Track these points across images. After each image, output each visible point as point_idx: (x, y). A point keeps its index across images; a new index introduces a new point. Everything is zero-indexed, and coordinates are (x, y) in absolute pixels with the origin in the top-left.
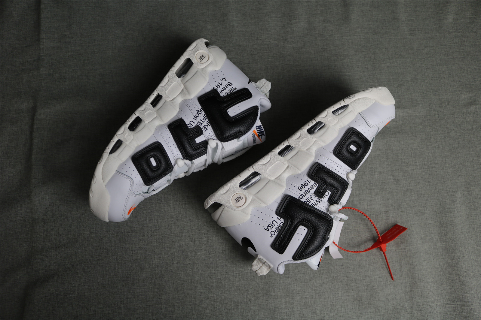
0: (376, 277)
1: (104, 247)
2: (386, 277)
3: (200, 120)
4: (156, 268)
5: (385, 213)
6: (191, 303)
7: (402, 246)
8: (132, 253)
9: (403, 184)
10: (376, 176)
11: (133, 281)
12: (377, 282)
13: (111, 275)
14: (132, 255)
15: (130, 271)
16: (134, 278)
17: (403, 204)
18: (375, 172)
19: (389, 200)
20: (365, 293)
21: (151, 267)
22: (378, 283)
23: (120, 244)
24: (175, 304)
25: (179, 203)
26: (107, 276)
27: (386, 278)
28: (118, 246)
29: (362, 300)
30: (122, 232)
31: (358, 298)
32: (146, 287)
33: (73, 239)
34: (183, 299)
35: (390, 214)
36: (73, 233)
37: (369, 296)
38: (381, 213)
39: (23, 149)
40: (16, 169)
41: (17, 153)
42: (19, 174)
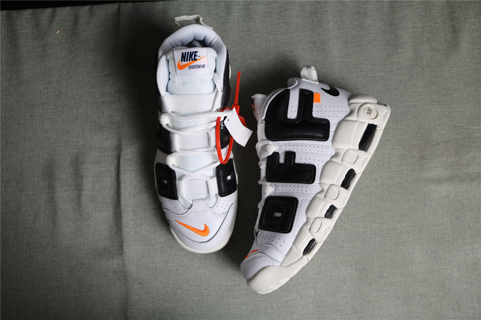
1: (205, 301)
8: (236, 307)
23: (223, 298)
28: (220, 300)
30: (224, 285)
39: (108, 192)
40: (102, 215)
41: (102, 197)
42: (107, 220)
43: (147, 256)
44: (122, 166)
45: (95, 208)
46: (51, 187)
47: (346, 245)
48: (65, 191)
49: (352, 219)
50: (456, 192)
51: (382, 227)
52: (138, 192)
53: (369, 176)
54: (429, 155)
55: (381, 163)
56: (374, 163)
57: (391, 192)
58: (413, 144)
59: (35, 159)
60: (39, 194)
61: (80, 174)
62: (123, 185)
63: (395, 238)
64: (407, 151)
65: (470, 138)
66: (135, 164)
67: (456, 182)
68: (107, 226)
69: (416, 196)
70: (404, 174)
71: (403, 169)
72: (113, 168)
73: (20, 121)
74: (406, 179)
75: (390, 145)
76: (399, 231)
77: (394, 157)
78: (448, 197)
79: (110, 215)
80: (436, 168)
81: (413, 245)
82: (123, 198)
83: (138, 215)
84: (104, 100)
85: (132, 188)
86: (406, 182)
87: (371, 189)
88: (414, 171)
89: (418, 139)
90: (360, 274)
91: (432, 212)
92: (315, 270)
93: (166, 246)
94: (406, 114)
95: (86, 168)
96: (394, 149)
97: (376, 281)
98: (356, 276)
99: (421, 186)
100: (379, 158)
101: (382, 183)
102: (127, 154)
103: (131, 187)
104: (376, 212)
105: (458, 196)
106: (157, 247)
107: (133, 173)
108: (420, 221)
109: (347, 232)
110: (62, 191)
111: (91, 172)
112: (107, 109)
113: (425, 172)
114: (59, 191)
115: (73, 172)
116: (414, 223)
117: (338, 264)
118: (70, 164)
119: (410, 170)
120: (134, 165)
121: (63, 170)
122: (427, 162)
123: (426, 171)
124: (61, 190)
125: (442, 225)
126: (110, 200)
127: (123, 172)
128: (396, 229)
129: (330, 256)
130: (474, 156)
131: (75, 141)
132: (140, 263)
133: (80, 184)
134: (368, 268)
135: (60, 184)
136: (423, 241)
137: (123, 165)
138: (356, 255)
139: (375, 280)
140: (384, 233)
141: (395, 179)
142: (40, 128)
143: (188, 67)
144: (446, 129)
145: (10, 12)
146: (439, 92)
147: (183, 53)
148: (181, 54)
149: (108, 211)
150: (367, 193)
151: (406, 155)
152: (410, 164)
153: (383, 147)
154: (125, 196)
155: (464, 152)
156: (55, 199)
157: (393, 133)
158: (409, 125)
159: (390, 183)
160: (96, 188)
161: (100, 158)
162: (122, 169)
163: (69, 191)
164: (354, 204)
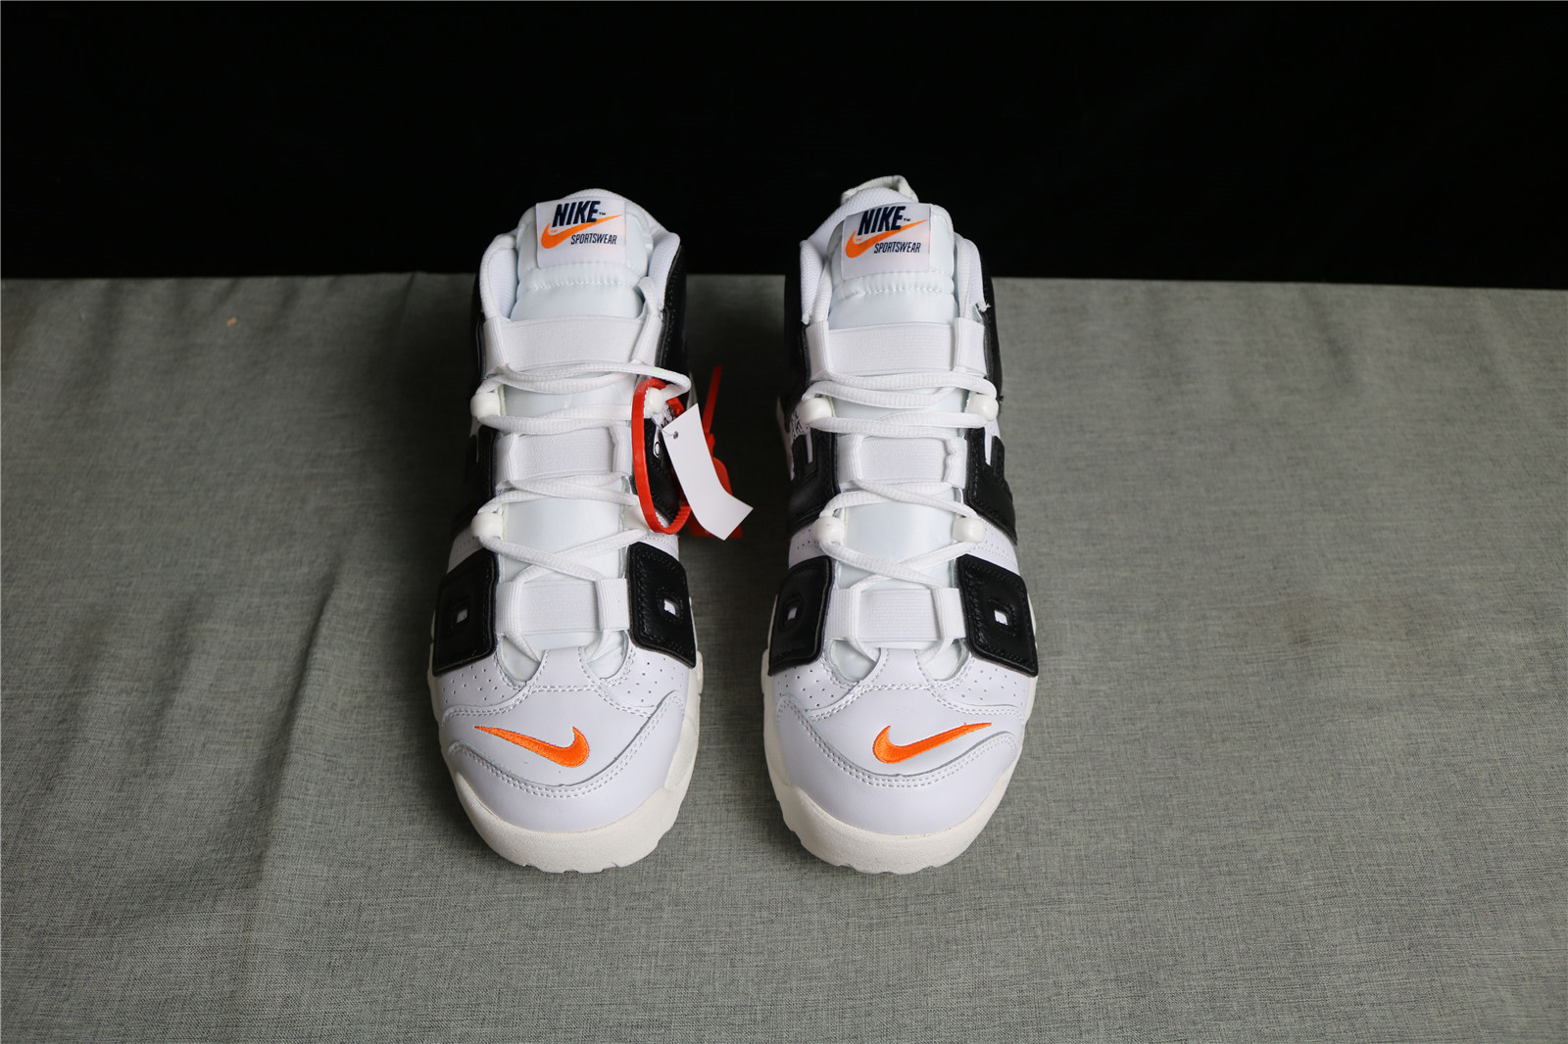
25: (848, 924)
39: (262, 703)
40: (221, 767)
41: (238, 715)
42: (233, 783)
43: (341, 905)
44: (327, 624)
45: (204, 745)
46: (81, 680)
47: (1072, 896)
48: (120, 693)
49: (1086, 812)
50: (1437, 739)
51: (1197, 840)
52: (360, 707)
53: (1131, 688)
54: (1320, 632)
55: (1167, 655)
56: (1147, 653)
57: (1214, 736)
58: (1264, 607)
59: (56, 605)
60: (31, 700)
61: (186, 647)
62: (314, 676)
63: (1248, 877)
64: (1248, 623)
65: (1444, 593)
66: (368, 629)
67: (1427, 708)
68: (229, 801)
69: (1301, 749)
70: (1250, 686)
71: (1244, 671)
72: (294, 638)
73: (49, 509)
74: (1258, 700)
75: (1193, 608)
76: (1259, 856)
77: (1209, 638)
78: (1415, 754)
79: (248, 768)
80: (1351, 666)
81: (1321, 902)
82: (304, 710)
83: (341, 771)
84: (315, 471)
85: (342, 691)
86: (1259, 707)
87: (1143, 725)
88: (1282, 677)
89: (1277, 593)
90: (1137, 997)
91: (1367, 800)
92: (961, 980)
93: (416, 874)
94: (1229, 531)
95: (211, 630)
96: (1207, 618)
97: (1200, 1027)
98: (1122, 1008)
99: (1314, 720)
100: (1160, 639)
101: (1177, 710)
102: (350, 596)
103: (340, 688)
104: (1167, 795)
105: (1445, 750)
106: (385, 873)
107: (358, 653)
108: (1329, 824)
109: (1073, 853)
110: (111, 690)
111: (224, 643)
112: (319, 491)
113: (1317, 678)
114: (100, 690)
115: (164, 643)
116: (1310, 831)
117: (1049, 959)
118: (161, 623)
119: (1267, 675)
120: (366, 632)
121: (133, 637)
122: (1321, 651)
123: (1323, 676)
124: (109, 688)
125: (1410, 840)
126: (260, 726)
127: (325, 639)
128: (1246, 848)
129: (1014, 931)
130: (1470, 638)
131: (197, 564)
132: (308, 926)
133: (174, 674)
134: (1162, 977)
135: (111, 671)
136: (1353, 890)
137: (330, 622)
138: (1111, 929)
139: (1194, 1024)
140: (1205, 860)
141: (1222, 699)
142: (101, 528)
143: (569, 239)
144: (1363, 570)
145: (117, 282)
146: (1322, 483)
147: (559, 206)
148: (556, 207)
149: (246, 757)
150: (1132, 738)
151: (1246, 634)
152: (1266, 659)
153: (1168, 612)
154: (312, 705)
155: (1433, 628)
156: (78, 712)
157: (1196, 577)
158: (1243, 557)
159: (1205, 708)
160: (226, 690)
161: (261, 609)
162: (324, 630)
163: (134, 694)
164: (1090, 766)
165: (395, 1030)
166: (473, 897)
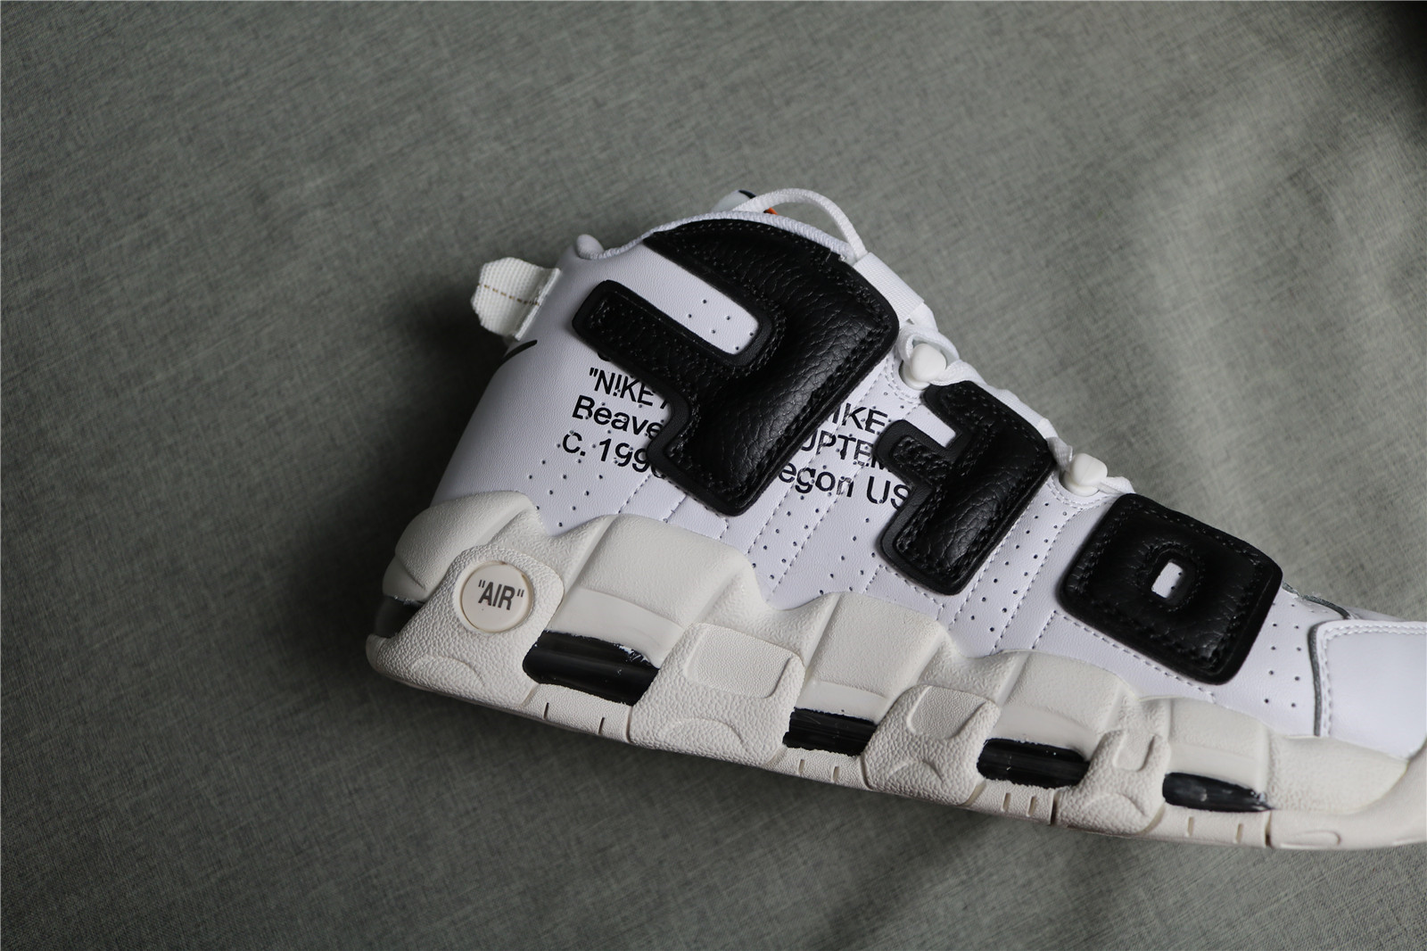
0: (1373, 447)
2: (1413, 433)
3: (843, 457)
4: (475, 809)
5: (1294, 185)
6: (689, 895)
7: (1412, 286)
9: (1311, 43)
10: (1193, 58)
11: (404, 907)
12: (1386, 466)
13: (300, 921)
14: (349, 801)
15: (373, 871)
16: (402, 892)
17: (1344, 120)
18: (1179, 47)
19: (1281, 129)
20: (1364, 532)
21: (452, 815)
22: (1393, 468)
24: (623, 928)
26: (284, 936)
27: (1417, 435)
29: (1362, 566)
31: (1343, 566)
32: (469, 908)
33: (74, 846)
34: (649, 891)
35: (1315, 177)
36: (64, 820)
37: (1385, 536)
38: (1279, 189)
165: (65, 837)
166: (65, 665)
